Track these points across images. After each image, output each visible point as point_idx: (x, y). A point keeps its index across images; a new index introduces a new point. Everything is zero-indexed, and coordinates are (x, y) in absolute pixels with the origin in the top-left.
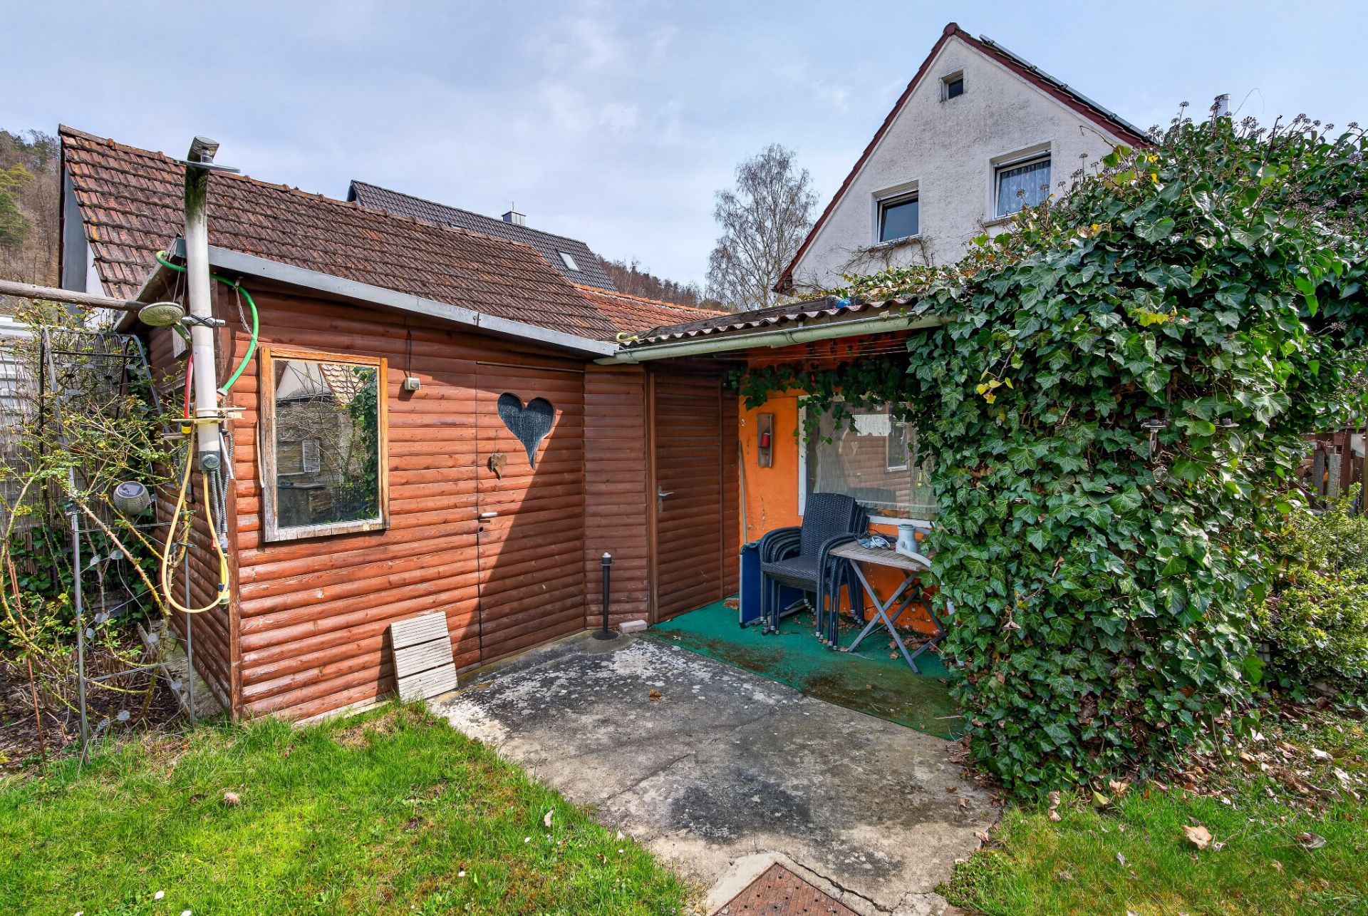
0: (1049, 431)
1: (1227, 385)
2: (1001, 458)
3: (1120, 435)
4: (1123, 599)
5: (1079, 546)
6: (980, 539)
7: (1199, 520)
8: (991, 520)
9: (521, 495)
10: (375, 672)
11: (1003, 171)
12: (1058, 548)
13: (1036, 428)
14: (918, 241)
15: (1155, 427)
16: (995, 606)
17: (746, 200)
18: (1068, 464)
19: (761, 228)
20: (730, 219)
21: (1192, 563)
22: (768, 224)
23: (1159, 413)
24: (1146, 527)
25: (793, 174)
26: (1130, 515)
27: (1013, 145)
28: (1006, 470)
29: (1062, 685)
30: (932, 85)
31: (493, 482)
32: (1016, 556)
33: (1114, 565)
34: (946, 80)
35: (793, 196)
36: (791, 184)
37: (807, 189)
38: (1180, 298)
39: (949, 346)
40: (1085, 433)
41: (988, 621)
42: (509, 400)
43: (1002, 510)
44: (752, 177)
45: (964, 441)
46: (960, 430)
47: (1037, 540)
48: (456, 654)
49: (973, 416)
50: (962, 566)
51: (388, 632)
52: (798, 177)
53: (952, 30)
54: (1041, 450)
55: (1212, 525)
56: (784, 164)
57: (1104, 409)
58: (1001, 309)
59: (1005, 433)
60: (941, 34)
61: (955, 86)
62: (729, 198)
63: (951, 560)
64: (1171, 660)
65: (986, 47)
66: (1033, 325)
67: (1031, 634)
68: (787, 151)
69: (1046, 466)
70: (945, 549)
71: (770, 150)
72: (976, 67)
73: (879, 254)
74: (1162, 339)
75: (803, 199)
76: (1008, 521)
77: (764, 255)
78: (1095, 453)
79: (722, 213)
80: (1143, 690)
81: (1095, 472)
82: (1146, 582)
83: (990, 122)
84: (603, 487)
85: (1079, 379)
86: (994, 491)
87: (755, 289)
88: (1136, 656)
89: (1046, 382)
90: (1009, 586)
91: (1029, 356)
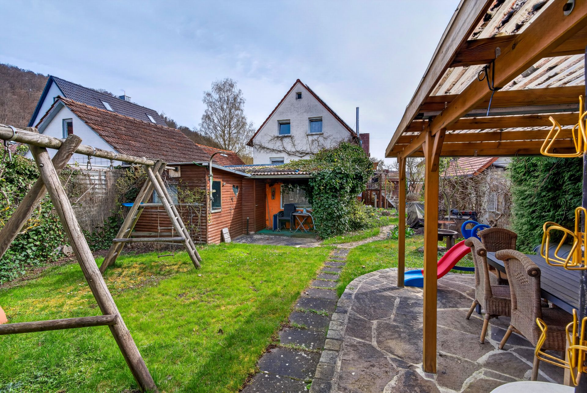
0: (328, 193)
1: (345, 188)
2: (322, 196)
3: (335, 193)
4: (335, 213)
5: (331, 207)
6: (320, 207)
7: (343, 203)
8: (321, 205)
9: (235, 205)
10: (220, 238)
11: (311, 121)
12: (329, 207)
13: (326, 193)
14: (290, 136)
15: (338, 193)
16: (322, 216)
17: (216, 96)
18: (330, 197)
19: (222, 109)
20: (211, 104)
21: (342, 209)
22: (225, 107)
23: (339, 191)
24: (338, 205)
25: (236, 90)
26: (336, 203)
27: (314, 115)
28: (323, 198)
29: (329, 225)
30: (293, 94)
31: (232, 203)
32: (324, 209)
33: (335, 209)
34: (297, 93)
35: (235, 99)
36: (235, 94)
37: (241, 97)
38: (340, 178)
39: (315, 181)
40: (332, 193)
41: (321, 218)
42: (234, 186)
43: (323, 203)
44: (219, 89)
45: (317, 195)
46: (317, 193)
47: (327, 206)
48: (230, 235)
49: (319, 191)
50: (318, 211)
51: (222, 231)
52: (237, 92)
53: (298, 81)
54: (327, 195)
55: (345, 204)
56: (232, 86)
57: (333, 191)
58: (322, 177)
59: (323, 193)
60: (296, 81)
61: (299, 96)
62: (209, 95)
63: (316, 211)
64: (341, 221)
65: (308, 89)
66: (326, 180)
67: (326, 219)
68: (233, 81)
69: (328, 197)
70: (315, 209)
71: (227, 80)
72: (305, 93)
73: (280, 139)
74: (339, 183)
75: (239, 100)
76: (323, 205)
77: (223, 118)
78: (333, 196)
79: (206, 100)
80: (338, 225)
81: (333, 198)
82: (338, 211)
83: (308, 108)
84: (246, 204)
85: (331, 187)
86: (321, 201)
87: (220, 132)
88: (337, 221)
89: (328, 187)
90: (324, 213)
91: (326, 184)
